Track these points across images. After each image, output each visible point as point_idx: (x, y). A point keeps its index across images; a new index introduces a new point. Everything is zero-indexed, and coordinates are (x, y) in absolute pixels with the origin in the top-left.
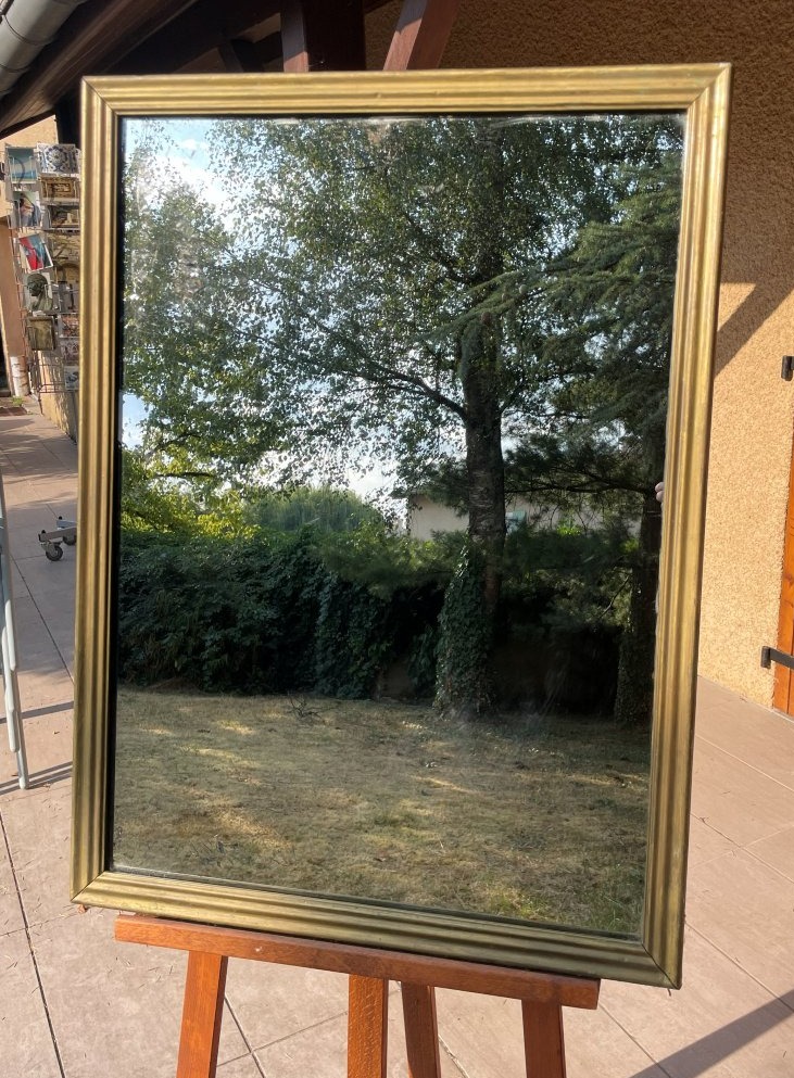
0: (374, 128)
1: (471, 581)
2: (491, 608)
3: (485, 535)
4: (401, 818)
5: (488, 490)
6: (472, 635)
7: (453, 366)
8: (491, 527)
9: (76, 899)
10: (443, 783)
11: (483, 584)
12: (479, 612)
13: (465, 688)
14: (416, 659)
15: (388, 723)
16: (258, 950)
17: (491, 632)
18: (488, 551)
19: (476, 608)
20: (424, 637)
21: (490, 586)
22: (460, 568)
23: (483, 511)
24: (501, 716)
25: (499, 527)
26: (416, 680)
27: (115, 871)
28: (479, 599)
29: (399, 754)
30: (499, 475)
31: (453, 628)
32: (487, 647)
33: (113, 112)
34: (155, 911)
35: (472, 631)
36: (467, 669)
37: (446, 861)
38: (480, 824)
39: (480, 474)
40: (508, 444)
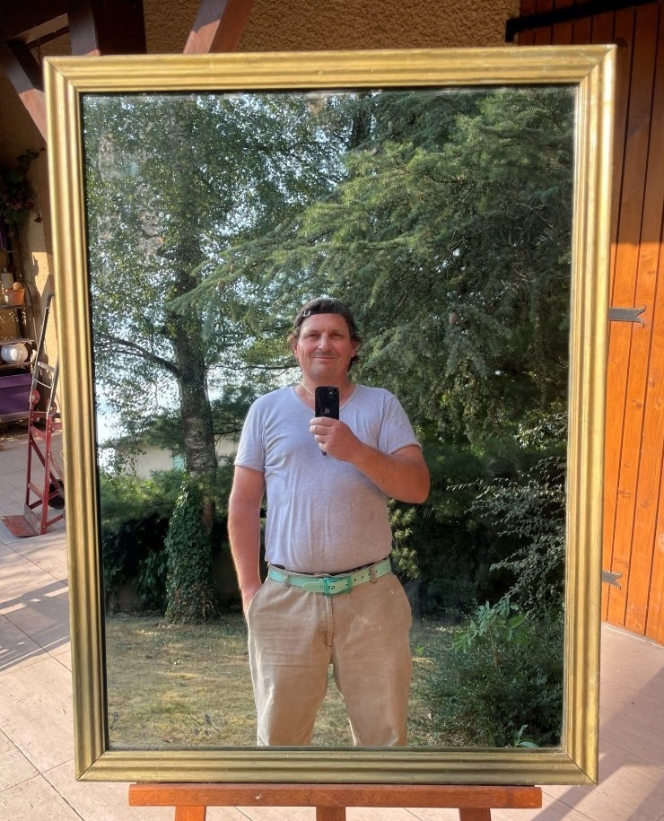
0: (313, 101)
1: (191, 510)
2: (209, 530)
3: (200, 470)
4: (172, 707)
5: (201, 433)
6: (194, 554)
7: (164, 332)
8: (204, 464)
9: (82, 777)
10: (195, 676)
11: (201, 511)
12: (199, 534)
13: (192, 598)
14: (143, 579)
15: (130, 633)
16: (258, 798)
17: (210, 550)
18: (205, 483)
19: (197, 532)
20: (149, 561)
21: (207, 512)
22: (182, 499)
23: (197, 451)
24: (222, 617)
25: (211, 463)
26: (144, 597)
27: (115, 749)
28: (198, 524)
29: (148, 657)
30: (208, 421)
31: (179, 550)
32: (208, 563)
33: (75, 89)
34: (156, 779)
35: (195, 551)
36: (192, 582)
37: (223, 735)
38: (238, 704)
39: (193, 420)
40: (214, 395)
